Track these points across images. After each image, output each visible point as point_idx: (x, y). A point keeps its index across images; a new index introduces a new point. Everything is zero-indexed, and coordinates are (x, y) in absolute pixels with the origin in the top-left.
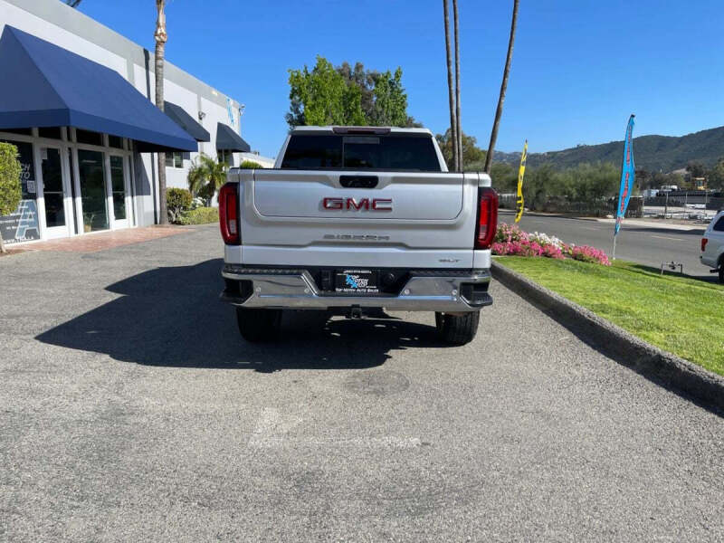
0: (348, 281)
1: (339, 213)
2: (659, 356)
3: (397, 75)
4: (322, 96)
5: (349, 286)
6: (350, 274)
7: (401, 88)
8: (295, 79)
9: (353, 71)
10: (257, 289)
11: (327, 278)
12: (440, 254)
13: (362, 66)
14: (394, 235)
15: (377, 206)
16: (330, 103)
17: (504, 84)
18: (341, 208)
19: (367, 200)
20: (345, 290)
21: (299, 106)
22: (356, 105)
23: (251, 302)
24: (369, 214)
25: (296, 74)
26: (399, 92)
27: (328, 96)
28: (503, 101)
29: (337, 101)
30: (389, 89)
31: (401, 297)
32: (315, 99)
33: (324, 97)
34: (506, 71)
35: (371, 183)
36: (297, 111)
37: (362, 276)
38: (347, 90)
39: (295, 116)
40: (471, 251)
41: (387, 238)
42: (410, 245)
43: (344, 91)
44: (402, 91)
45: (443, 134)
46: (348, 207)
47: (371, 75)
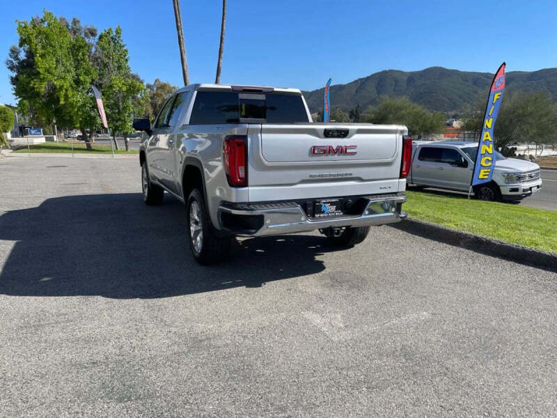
0: (323, 208)
1: (323, 157)
2: (476, 237)
3: (117, 33)
4: (51, 46)
5: (323, 212)
6: (325, 203)
7: (122, 44)
8: (22, 29)
9: (70, 25)
10: (267, 221)
11: (311, 207)
12: (380, 184)
13: (78, 22)
14: (355, 172)
15: (348, 151)
16: (59, 53)
17: (220, 49)
18: (324, 153)
19: (341, 147)
20: (321, 215)
21: (18, 53)
22: (83, 55)
23: (262, 232)
24: (342, 157)
25: (23, 25)
26: (121, 47)
27: (57, 47)
28: (221, 61)
29: (65, 51)
30: (112, 44)
31: (363, 217)
32: (43, 47)
33: (53, 47)
34: (222, 38)
35: (344, 134)
36: (16, 58)
37: (332, 204)
38: (74, 42)
39: (15, 63)
40: (397, 180)
41: (351, 174)
42: (365, 178)
43: (71, 42)
44: (123, 46)
45: (152, 83)
46: (329, 152)
47: (89, 29)
